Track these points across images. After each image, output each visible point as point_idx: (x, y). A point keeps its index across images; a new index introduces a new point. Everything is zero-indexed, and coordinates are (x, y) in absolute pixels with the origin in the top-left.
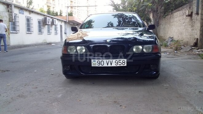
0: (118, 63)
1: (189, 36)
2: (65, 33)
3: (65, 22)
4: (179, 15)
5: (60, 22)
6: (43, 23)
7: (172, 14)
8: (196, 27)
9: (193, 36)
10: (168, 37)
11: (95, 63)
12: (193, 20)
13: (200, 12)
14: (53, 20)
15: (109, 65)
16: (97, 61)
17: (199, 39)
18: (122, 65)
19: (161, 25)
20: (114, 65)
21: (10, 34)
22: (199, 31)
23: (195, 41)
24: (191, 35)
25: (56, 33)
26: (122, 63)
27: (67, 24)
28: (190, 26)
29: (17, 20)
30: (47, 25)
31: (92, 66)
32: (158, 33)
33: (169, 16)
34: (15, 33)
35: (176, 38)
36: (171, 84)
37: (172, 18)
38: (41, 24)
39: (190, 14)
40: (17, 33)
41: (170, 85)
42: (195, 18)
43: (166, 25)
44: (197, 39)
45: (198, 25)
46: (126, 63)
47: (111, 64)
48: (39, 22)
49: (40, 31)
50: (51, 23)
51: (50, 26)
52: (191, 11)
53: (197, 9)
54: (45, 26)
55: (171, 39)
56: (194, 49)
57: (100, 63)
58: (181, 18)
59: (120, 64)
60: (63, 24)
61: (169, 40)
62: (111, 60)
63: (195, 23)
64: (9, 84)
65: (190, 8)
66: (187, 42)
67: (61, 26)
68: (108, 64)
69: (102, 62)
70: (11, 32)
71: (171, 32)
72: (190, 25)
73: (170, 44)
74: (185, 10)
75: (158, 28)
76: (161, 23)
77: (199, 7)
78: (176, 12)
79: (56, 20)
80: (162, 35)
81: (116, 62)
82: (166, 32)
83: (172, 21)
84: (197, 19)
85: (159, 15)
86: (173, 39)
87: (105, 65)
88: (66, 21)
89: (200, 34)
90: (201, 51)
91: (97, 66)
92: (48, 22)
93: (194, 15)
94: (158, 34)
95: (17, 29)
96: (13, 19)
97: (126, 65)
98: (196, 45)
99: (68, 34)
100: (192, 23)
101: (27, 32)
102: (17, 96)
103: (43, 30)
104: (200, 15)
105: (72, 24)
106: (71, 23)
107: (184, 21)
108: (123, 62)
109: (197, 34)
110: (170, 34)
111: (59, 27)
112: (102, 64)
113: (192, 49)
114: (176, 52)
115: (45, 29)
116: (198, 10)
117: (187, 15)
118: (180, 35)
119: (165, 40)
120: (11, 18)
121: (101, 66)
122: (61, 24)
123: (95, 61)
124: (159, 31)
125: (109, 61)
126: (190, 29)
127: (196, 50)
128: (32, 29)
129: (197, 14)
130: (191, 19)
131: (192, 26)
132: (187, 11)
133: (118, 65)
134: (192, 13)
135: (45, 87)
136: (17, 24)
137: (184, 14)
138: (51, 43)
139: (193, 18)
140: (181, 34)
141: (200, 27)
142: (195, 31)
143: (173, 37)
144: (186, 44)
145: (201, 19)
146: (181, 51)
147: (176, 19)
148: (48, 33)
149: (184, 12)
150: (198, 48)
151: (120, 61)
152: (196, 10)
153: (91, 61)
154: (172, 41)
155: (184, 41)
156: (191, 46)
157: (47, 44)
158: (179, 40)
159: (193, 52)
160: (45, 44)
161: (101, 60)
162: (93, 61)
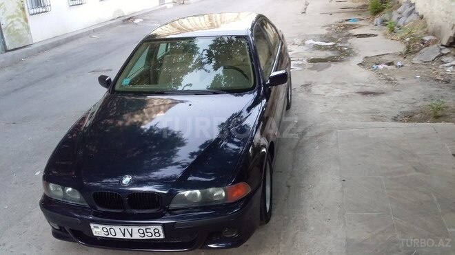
0: (146, 234)
1: (443, 14)
11: (98, 230)
15: (128, 236)
16: (100, 227)
18: (154, 237)
20: (136, 236)
23: (453, 33)
24: (448, 13)
26: (153, 233)
31: (95, 234)
35: (420, 7)
40: (46, 11)
46: (161, 233)
47: (131, 235)
55: (410, 9)
56: (446, 55)
57: (107, 231)
59: (149, 234)
61: (405, 9)
62: (129, 229)
66: (440, 27)
68: (124, 235)
69: (112, 230)
73: (404, 24)
81: (141, 231)
86: (414, 9)
87: (120, 236)
91: (103, 235)
97: (162, 237)
98: (453, 42)
101: (72, 3)
108: (155, 233)
112: (113, 234)
113: (443, 55)
114: (399, 64)
119: (400, 6)
121: (110, 236)
123: (98, 228)
125: (126, 230)
127: (450, 59)
133: (146, 238)
138: (132, 18)
143: (414, 3)
146: (415, 59)
151: (148, 231)
153: (90, 227)
154: (410, 13)
155: (435, 20)
156: (442, 45)
157: (124, 21)
158: (424, 17)
159: (441, 66)
160: (117, 24)
161: (108, 227)
162: (95, 227)
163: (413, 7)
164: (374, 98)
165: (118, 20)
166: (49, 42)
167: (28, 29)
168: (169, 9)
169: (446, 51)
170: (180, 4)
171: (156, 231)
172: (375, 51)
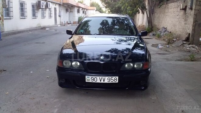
0: (111, 80)
1: (181, 30)
2: (60, 16)
3: (60, 5)
4: (173, 7)
5: (54, 5)
6: (37, 7)
7: (167, 4)
8: (189, 22)
9: (185, 30)
10: (162, 27)
11: (89, 79)
12: (187, 15)
13: (194, 7)
14: (47, 3)
15: (102, 82)
16: (90, 77)
17: (191, 34)
18: (114, 82)
19: (156, 14)
20: (106, 81)
21: (4, 20)
22: (192, 26)
23: (187, 36)
24: (184, 29)
25: (50, 17)
26: (114, 80)
27: (61, 6)
28: (183, 20)
29: (11, 6)
30: (41, 8)
31: (86, 81)
32: (152, 20)
33: (164, 5)
34: (9, 19)
35: (169, 29)
36: (158, 96)
37: (166, 8)
38: (35, 8)
39: (184, 8)
40: (11, 19)
41: (158, 98)
42: (189, 13)
43: (161, 14)
44: (189, 34)
45: (191, 20)
46: (117, 80)
47: (104, 81)
48: (33, 6)
49: (34, 15)
50: (45, 6)
51: (44, 10)
52: (185, 5)
53: (191, 3)
54: (39, 10)
55: (165, 30)
56: (185, 44)
57: (93, 79)
58: (175, 10)
59: (112, 80)
60: (57, 7)
61: (162, 30)
62: (104, 78)
63: (188, 17)
64: (8, 93)
65: (184, 1)
66: (180, 35)
67: (55, 9)
68: (101, 81)
69: (96, 78)
70: (5, 18)
71: (165, 22)
72: (183, 18)
73: (163, 35)
74: (180, 2)
75: (152, 15)
76: (156, 11)
77: (194, 2)
78: (171, 3)
79: (50, 3)
80: (156, 24)
81: (109, 79)
82: (160, 21)
83: (166, 11)
84: (191, 14)
85: (154, 3)
87: (99, 81)
88: (60, 3)
89: (192, 30)
90: (192, 47)
91: (91, 81)
92: (42, 6)
93: (187, 9)
94: (152, 22)
95: (11, 14)
96: (6, 5)
97: (117, 82)
98: (187, 39)
99: (62, 17)
100: (185, 17)
101: (21, 17)
102: (17, 110)
103: (37, 15)
104: (193, 11)
105: (67, 6)
106: (65, 6)
107: (178, 13)
108: (115, 80)
109: (189, 29)
110: (164, 24)
111: (53, 10)
112: (96, 80)
113: (184, 44)
114: (167, 46)
115: (39, 13)
116: (192, 5)
117: (181, 8)
118: (173, 27)
119: (159, 29)
120: (4, 4)
121: (94, 82)
122: (55, 7)
123: (89, 77)
124: (154, 19)
125: (102, 78)
126: (183, 23)
127: (187, 45)
128: (26, 14)
129: (191, 9)
130: (185, 13)
131: (186, 20)
132: (182, 5)
133: (110, 82)
134: (186, 7)
135: (41, 97)
136: (11, 9)
137: (178, 7)
138: (45, 28)
139: (187, 12)
140: (175, 26)
141: (193, 23)
142: (188, 26)
143: (166, 28)
144: (178, 37)
145: (194, 14)
146: (173, 45)
147: (170, 10)
148: (42, 17)
149: (178, 4)
150: (189, 43)
151: (112, 79)
152: (190, 5)
153: (85, 77)
154: (165, 31)
155: (177, 33)
156: (183, 40)
157: (41, 28)
158: (172, 32)
159: (184, 47)
160: (39, 29)
161: (94, 77)
162: (87, 77)
163: (166, 29)
164: (164, 55)
165: (39, 28)
166: (11, 32)
167: (3, 25)
168: (59, 27)
169: (185, 42)
170: (63, 26)
171: (116, 79)
172: (155, 43)
